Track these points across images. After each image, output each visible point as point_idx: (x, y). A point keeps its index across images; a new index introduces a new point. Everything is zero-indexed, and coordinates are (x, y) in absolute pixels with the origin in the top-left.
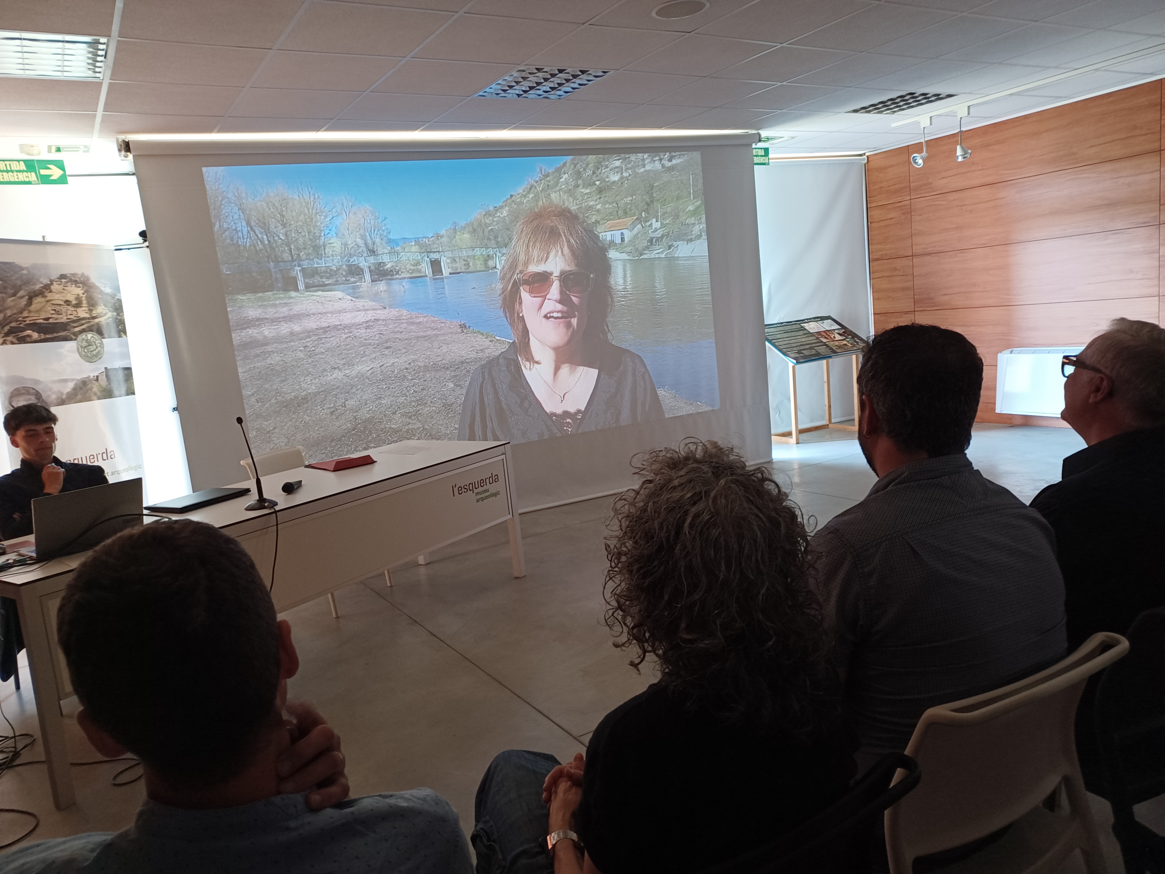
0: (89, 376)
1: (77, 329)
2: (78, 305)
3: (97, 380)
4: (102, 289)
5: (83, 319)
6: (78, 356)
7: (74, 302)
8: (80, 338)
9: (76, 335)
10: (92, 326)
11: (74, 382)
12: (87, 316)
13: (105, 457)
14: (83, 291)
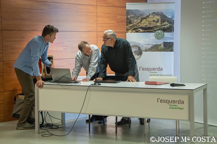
0: (158, 44)
1: (155, 29)
2: (158, 22)
3: (160, 45)
4: (168, 16)
5: (159, 26)
6: (154, 37)
7: (156, 21)
8: (156, 32)
9: (155, 31)
10: (161, 28)
11: (152, 45)
12: (160, 25)
13: (159, 70)
14: (160, 17)
